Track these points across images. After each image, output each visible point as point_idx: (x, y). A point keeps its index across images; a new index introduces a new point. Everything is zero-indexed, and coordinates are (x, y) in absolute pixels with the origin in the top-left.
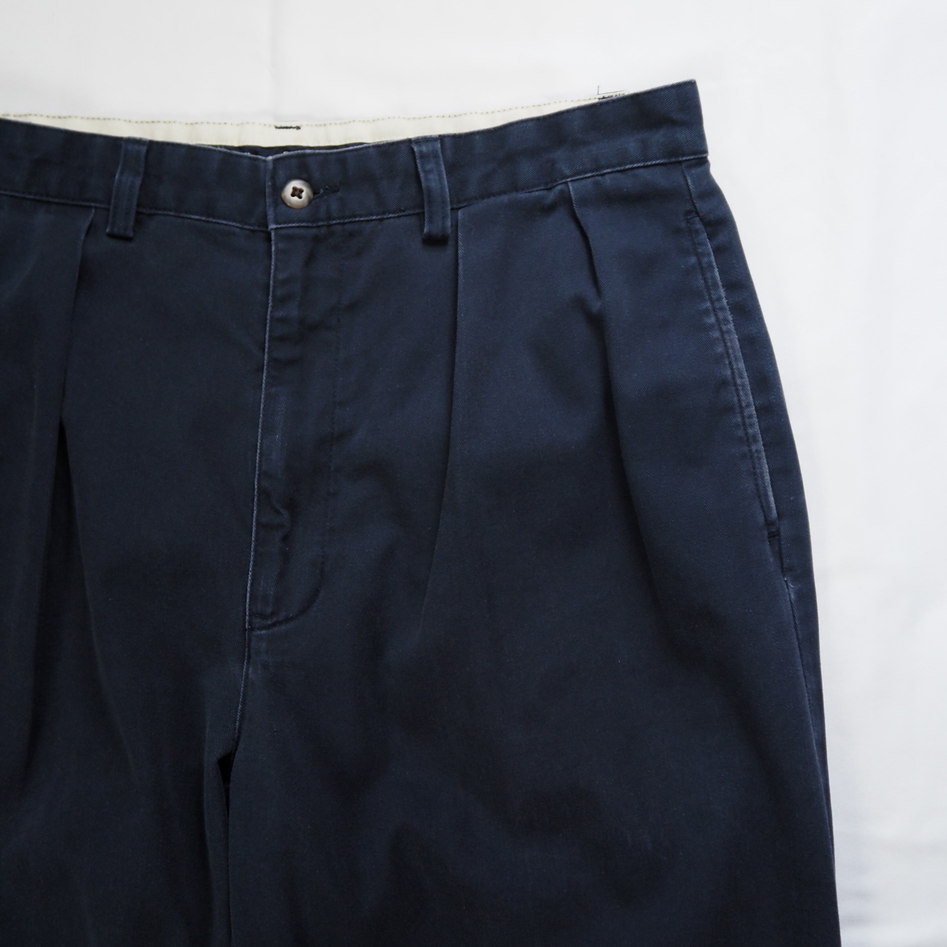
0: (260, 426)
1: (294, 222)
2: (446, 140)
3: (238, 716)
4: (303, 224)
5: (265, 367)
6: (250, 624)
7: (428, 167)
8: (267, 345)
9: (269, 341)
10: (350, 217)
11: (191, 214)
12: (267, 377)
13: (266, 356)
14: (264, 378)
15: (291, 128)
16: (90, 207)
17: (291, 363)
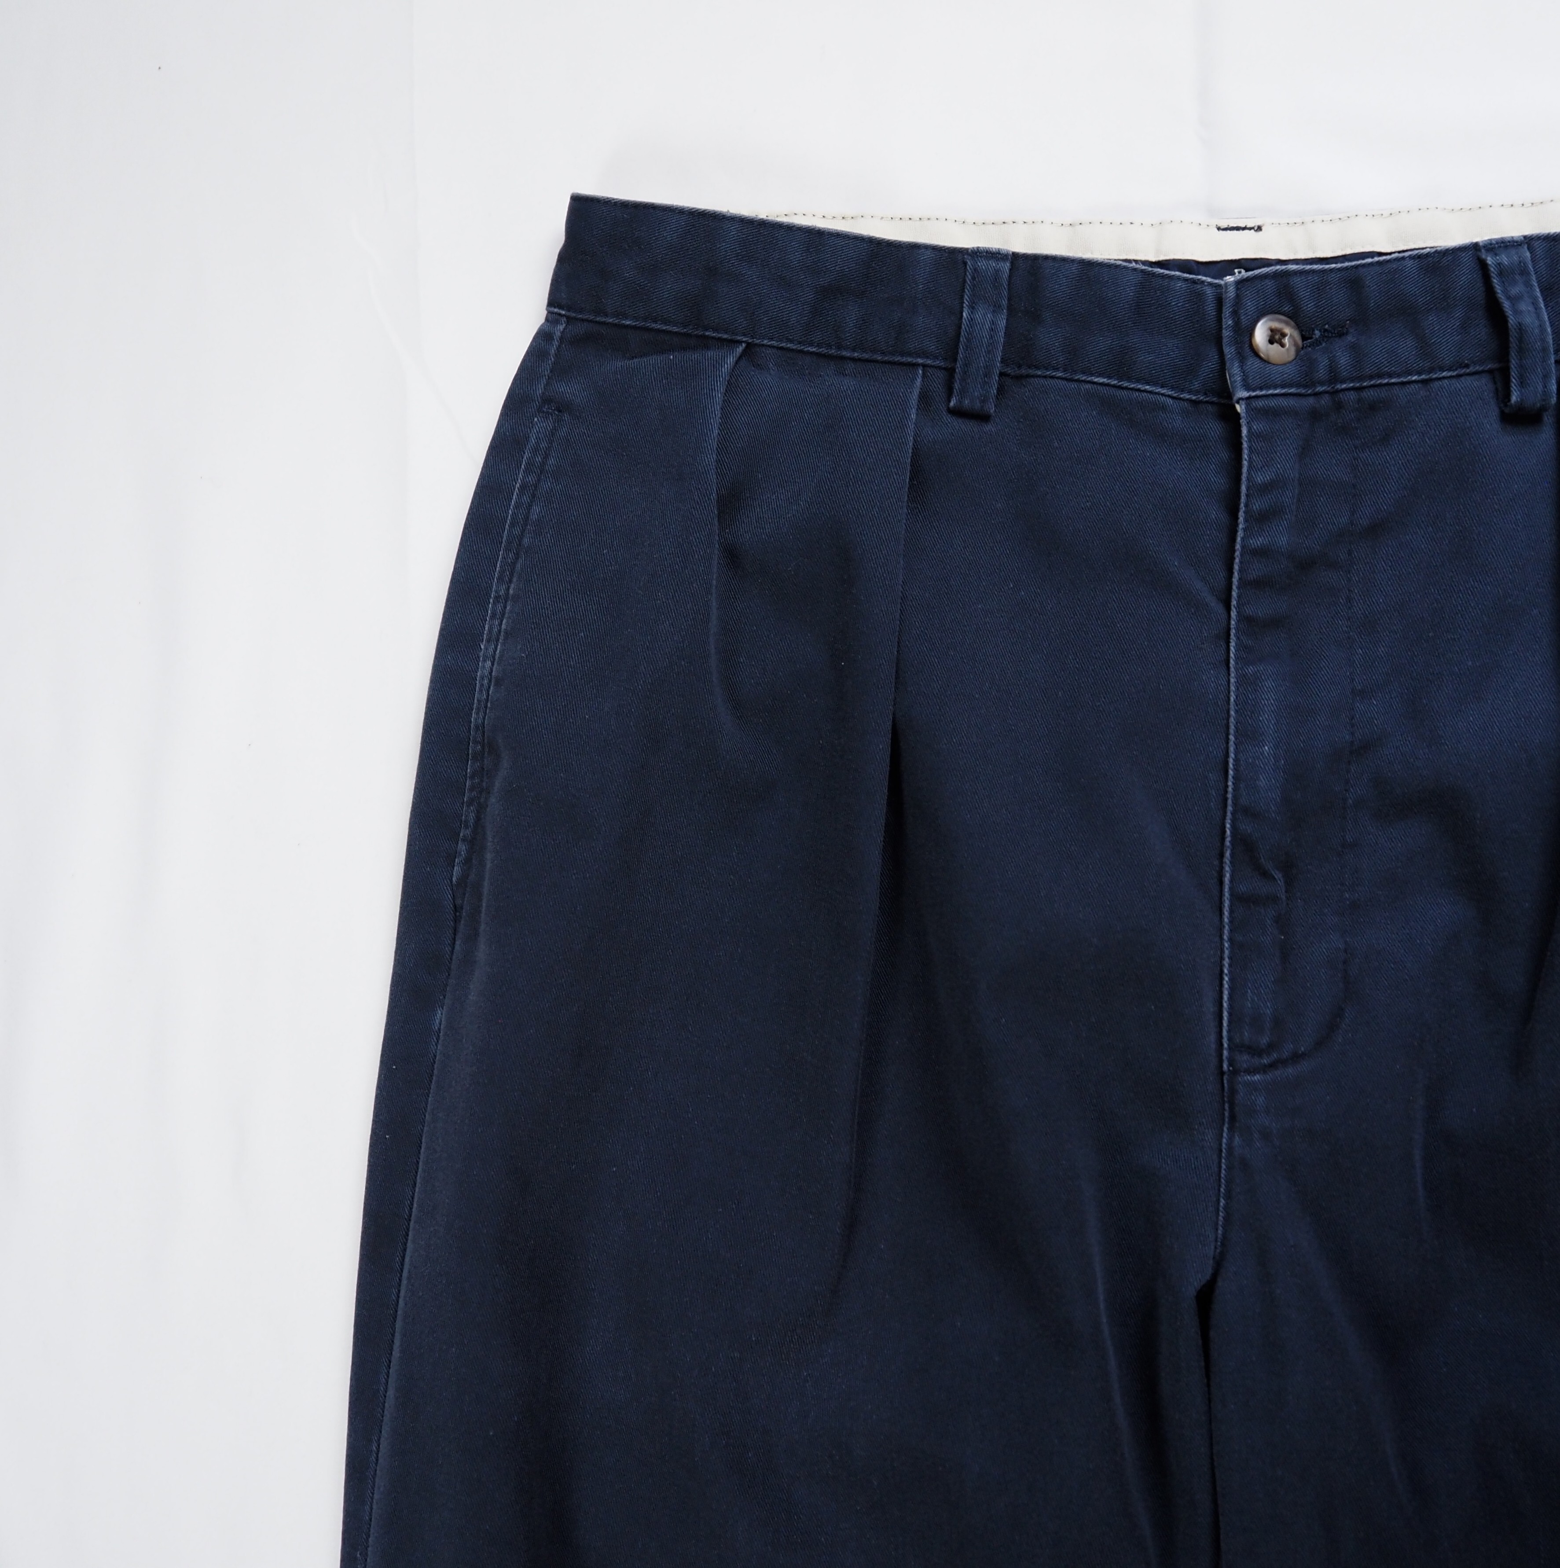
0: (1231, 730)
1: (1275, 388)
2: (1536, 244)
3: (1220, 1218)
4: (1293, 390)
5: (1233, 632)
6: (1231, 1063)
7: (1514, 291)
8: (1235, 596)
9: (1238, 588)
10: (1371, 377)
11: (1092, 375)
12: (1238, 651)
13: (1234, 613)
14: (1233, 649)
15: (1244, 229)
16: (916, 365)
17: (1274, 623)
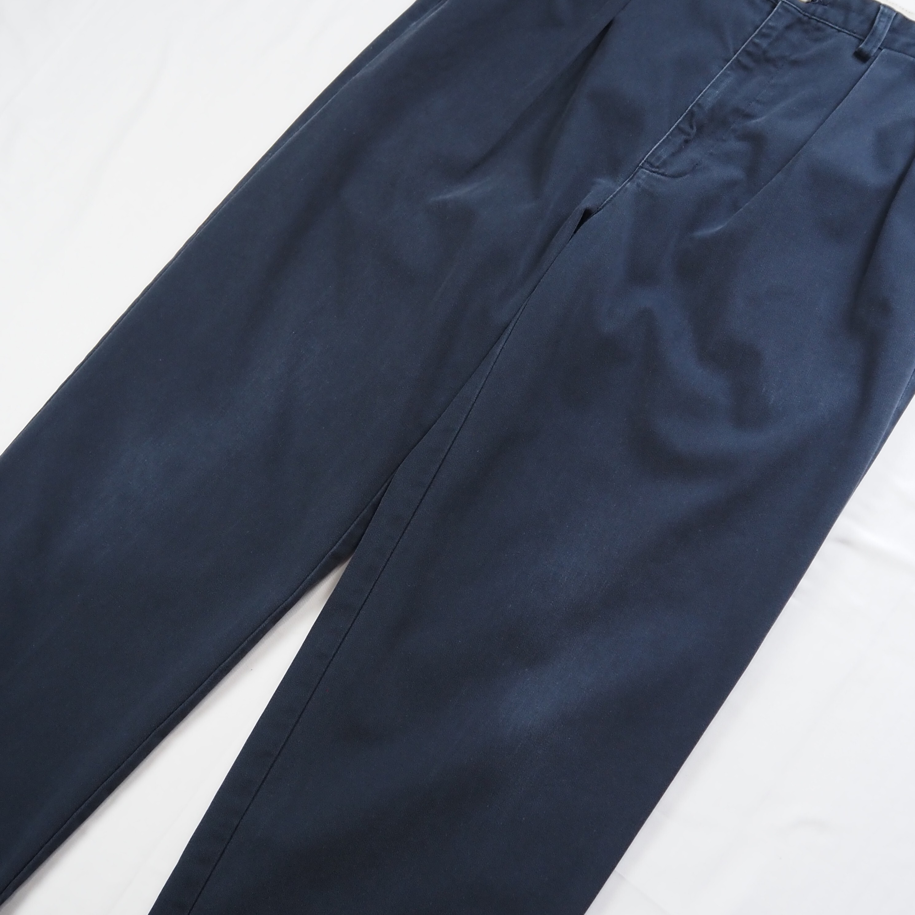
0: (711, 83)
1: (794, 4)
2: (899, 15)
3: (608, 199)
4: (799, 9)
5: (731, 60)
6: (642, 164)
7: (882, 19)
8: (739, 51)
9: (742, 50)
10: (824, 20)
12: (729, 66)
13: (736, 56)
14: (728, 64)
17: (745, 68)
